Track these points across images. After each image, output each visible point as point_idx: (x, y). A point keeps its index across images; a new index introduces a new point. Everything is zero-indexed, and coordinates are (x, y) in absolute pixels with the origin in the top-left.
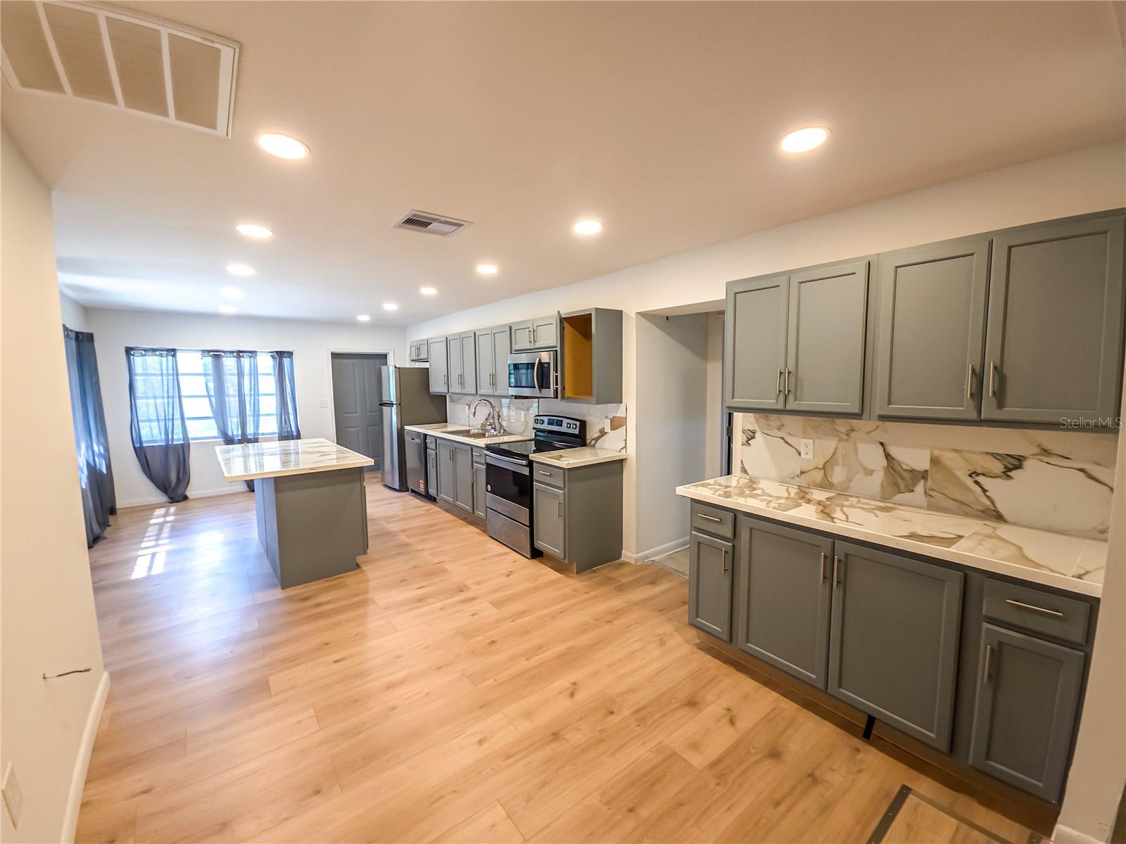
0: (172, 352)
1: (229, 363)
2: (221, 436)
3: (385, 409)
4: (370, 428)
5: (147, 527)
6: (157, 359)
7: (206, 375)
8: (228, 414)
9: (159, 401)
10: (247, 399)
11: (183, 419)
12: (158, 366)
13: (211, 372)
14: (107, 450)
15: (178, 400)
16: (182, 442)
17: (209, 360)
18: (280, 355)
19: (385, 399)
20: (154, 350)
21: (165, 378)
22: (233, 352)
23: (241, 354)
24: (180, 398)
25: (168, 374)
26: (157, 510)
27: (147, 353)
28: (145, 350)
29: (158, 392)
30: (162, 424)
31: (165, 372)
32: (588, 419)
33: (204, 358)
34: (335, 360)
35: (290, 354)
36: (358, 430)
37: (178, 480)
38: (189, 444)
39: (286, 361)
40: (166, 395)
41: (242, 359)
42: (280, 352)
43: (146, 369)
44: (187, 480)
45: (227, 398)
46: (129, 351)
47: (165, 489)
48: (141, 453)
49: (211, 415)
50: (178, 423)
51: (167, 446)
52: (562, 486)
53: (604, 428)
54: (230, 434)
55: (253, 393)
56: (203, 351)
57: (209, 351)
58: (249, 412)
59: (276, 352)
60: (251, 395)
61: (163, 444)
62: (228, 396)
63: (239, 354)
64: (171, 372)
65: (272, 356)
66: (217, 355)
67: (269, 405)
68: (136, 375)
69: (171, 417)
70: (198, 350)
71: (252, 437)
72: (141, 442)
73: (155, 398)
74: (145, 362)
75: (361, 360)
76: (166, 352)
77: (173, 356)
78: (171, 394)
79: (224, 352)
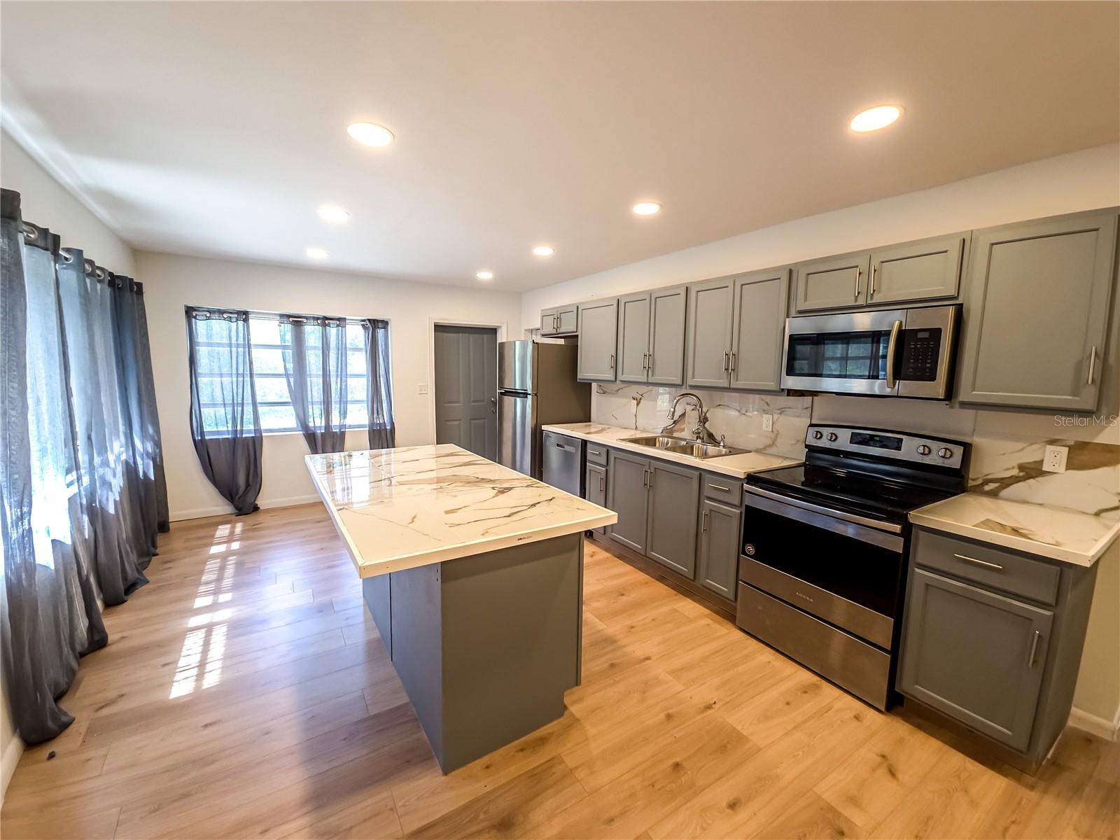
0: (244, 316)
1: (312, 333)
2: (300, 429)
3: (508, 400)
4: (473, 421)
5: (204, 562)
6: (224, 324)
7: (284, 347)
8: (310, 400)
9: (226, 380)
10: (333, 380)
11: (254, 404)
12: (225, 333)
13: (290, 344)
14: (158, 444)
15: (249, 379)
16: (253, 435)
17: (288, 328)
18: (375, 325)
19: (508, 385)
20: (221, 312)
21: (234, 349)
22: (318, 319)
23: (327, 322)
24: (251, 376)
25: (238, 346)
26: (220, 527)
27: (213, 316)
28: (210, 311)
29: (225, 370)
30: (229, 409)
31: (234, 341)
32: (977, 440)
33: (282, 325)
34: (438, 334)
35: (385, 324)
36: (460, 423)
37: (248, 485)
38: (262, 437)
39: (380, 332)
40: (234, 372)
41: (327, 327)
42: (374, 320)
43: (209, 336)
44: (258, 485)
45: (308, 379)
46: (190, 312)
47: (232, 497)
48: (203, 447)
49: (289, 400)
50: (248, 410)
51: (235, 439)
52: (1050, 599)
53: (1042, 461)
54: (311, 424)
55: (339, 373)
56: (282, 316)
57: (289, 316)
58: (335, 396)
59: (369, 320)
60: (337, 375)
61: (230, 436)
62: (310, 375)
63: (324, 321)
64: (241, 341)
65: (363, 325)
66: (297, 322)
67: (359, 388)
68: (198, 344)
69: (240, 401)
70: (275, 314)
71: (338, 430)
72: (202, 433)
73: (221, 375)
74: (209, 329)
75: (467, 335)
76: (236, 315)
77: (244, 320)
78: (241, 371)
79: (307, 318)
